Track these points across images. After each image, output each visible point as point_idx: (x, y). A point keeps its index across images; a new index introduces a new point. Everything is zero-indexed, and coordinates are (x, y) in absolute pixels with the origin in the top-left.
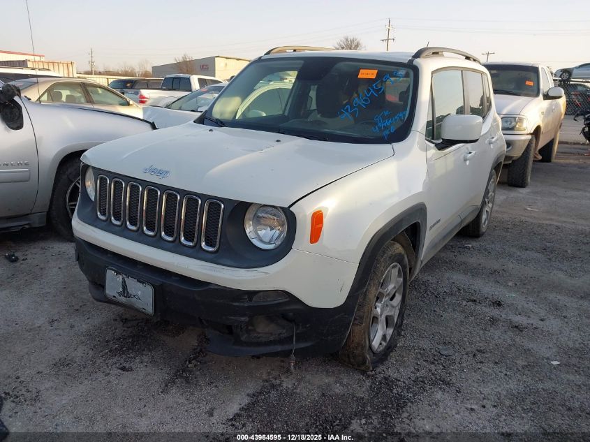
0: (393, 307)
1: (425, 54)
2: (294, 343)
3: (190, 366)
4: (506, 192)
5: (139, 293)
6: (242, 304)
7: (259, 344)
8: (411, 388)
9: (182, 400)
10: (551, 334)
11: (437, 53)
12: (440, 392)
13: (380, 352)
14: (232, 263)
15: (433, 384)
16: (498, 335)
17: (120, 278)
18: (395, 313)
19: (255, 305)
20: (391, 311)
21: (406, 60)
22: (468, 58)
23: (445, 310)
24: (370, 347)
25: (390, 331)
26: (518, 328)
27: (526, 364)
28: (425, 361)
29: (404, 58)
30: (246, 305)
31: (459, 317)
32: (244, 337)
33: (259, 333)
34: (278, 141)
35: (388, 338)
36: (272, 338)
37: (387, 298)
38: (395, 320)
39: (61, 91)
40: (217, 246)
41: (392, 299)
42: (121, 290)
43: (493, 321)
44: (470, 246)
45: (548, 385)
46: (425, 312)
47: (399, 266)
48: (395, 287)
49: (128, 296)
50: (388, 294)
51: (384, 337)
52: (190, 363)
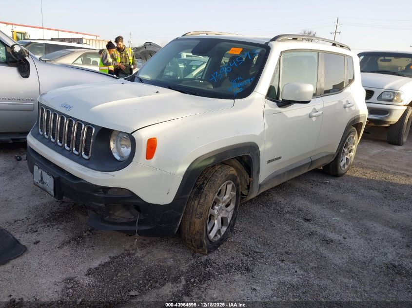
0: (227, 211)
1: (280, 39)
2: (137, 226)
3: (84, 234)
4: (383, 147)
5: (48, 181)
6: (99, 195)
7: (115, 224)
8: (220, 269)
9: (68, 254)
10: (349, 249)
11: (296, 39)
12: (240, 275)
13: (216, 242)
14: (95, 168)
15: (238, 269)
16: (308, 244)
17: (40, 171)
18: (229, 216)
19: (109, 196)
20: (226, 214)
21: (263, 42)
22: (334, 45)
23: (280, 222)
24: (207, 236)
25: (224, 229)
26: (327, 242)
27: (316, 266)
28: (242, 253)
29: (262, 40)
30: (102, 196)
31: (287, 228)
32: (107, 217)
33: (116, 216)
34: (157, 92)
35: (223, 233)
36: (124, 221)
37: (224, 204)
38: (229, 221)
39: (91, 58)
40: (90, 155)
41: (227, 206)
42: (40, 179)
43: (311, 234)
44: (328, 182)
45: (324, 282)
46: (264, 221)
47: (233, 183)
48: (229, 198)
49: (43, 183)
50: (224, 202)
51: (219, 231)
52: (85, 232)
